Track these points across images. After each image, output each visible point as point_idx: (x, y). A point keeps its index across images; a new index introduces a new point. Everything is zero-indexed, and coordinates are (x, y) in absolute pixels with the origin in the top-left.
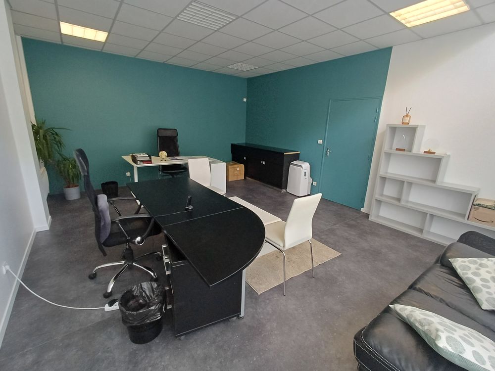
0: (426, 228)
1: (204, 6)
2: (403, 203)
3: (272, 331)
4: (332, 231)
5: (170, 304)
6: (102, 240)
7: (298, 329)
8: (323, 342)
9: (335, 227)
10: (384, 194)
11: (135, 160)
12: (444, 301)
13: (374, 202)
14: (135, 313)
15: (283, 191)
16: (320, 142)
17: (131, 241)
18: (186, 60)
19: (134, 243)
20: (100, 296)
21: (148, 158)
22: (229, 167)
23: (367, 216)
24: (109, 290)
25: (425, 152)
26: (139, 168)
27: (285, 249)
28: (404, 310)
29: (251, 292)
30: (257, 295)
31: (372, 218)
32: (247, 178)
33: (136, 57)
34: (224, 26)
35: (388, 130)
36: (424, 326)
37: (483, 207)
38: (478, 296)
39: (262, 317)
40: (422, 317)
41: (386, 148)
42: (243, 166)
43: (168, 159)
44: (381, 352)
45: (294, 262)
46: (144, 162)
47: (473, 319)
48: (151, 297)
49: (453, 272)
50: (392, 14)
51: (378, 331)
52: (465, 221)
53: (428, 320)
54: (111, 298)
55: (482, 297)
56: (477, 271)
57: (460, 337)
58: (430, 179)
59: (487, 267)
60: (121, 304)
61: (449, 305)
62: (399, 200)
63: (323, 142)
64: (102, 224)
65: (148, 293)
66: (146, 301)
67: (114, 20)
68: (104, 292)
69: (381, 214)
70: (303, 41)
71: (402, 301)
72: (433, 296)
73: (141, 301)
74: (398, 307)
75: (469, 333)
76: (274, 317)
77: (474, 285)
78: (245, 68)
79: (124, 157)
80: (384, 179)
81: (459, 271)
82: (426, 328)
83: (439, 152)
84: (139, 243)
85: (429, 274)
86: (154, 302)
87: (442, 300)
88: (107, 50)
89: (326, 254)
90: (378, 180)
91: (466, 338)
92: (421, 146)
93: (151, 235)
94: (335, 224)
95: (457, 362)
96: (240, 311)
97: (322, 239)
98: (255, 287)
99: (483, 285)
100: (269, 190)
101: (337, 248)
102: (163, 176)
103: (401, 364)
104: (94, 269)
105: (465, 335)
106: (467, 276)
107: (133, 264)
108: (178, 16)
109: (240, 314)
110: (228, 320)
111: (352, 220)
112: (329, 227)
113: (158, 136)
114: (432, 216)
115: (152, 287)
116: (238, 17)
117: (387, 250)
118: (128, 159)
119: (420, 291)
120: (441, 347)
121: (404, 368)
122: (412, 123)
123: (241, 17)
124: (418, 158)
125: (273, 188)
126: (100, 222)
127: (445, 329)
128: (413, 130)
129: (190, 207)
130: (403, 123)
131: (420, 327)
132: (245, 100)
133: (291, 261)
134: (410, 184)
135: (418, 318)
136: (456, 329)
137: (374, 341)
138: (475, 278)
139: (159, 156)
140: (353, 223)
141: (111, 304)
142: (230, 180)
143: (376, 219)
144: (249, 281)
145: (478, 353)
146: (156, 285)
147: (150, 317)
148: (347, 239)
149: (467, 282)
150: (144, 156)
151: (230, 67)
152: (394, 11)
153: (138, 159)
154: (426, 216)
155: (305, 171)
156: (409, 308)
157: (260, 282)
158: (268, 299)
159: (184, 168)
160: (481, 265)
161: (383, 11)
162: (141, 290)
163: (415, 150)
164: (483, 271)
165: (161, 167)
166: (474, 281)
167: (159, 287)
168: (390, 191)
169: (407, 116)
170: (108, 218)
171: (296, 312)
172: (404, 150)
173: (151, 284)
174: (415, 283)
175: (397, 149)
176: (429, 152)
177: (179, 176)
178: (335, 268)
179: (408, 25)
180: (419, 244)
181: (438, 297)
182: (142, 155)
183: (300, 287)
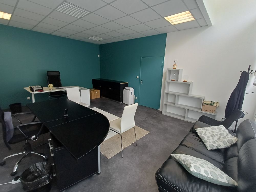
0: (186, 116)
1: (72, 5)
2: (176, 105)
3: (116, 178)
4: (145, 121)
5: (55, 174)
6: (8, 140)
7: (129, 174)
8: (142, 179)
9: (147, 119)
10: (168, 101)
11: (32, 89)
12: (194, 149)
13: (164, 106)
14: (31, 182)
15: (121, 103)
16: (138, 77)
17: (29, 138)
18: (63, 33)
19: (31, 140)
20: (8, 175)
21: (41, 88)
22: (92, 91)
23: (161, 112)
24: (15, 171)
25: (183, 81)
26: (35, 94)
27: (121, 133)
28: (177, 156)
29: (104, 158)
30: (108, 160)
31: (163, 113)
32: (102, 97)
33: (32, 30)
34: (84, 16)
35: (168, 71)
36: (185, 162)
37: (206, 104)
38: (206, 144)
39: (110, 171)
40: (184, 158)
41: (167, 80)
42: (99, 91)
43: (54, 88)
44: (167, 179)
45: (127, 139)
46: (38, 90)
47: (205, 155)
48: (43, 171)
49: (197, 135)
50: (165, 18)
51: (165, 169)
52: (201, 111)
53: (187, 159)
54: (16, 176)
55: (207, 144)
56: (205, 133)
57: (199, 164)
58: (186, 93)
59: (209, 131)
60: (21, 179)
61: (196, 150)
62: (174, 104)
63: (139, 77)
64: (7, 130)
65: (40, 169)
66: (39, 174)
67: (15, 7)
68: (11, 172)
69: (167, 111)
70: (126, 27)
71: (176, 151)
72: (189, 147)
73: (36, 174)
74: (174, 155)
75: (202, 162)
76: (117, 170)
77: (205, 139)
78: (97, 39)
79: (25, 88)
80: (167, 94)
81: (199, 134)
82: (186, 163)
83: (189, 81)
84: (34, 139)
85: (187, 137)
86: (44, 174)
87: (193, 149)
88: (11, 24)
89: (143, 133)
90: (165, 95)
91: (202, 164)
92: (181, 79)
93: (42, 134)
94: (147, 118)
95: (198, 177)
96: (98, 170)
97: (141, 125)
98: (106, 155)
99: (208, 139)
100: (114, 103)
101: (148, 129)
102: (52, 98)
103: (176, 183)
104: (3, 159)
105: (201, 163)
106: (202, 136)
107: (31, 152)
108: (56, 8)
109: (98, 172)
110: (91, 176)
111: (155, 115)
112: (144, 119)
113: (47, 75)
114: (188, 110)
115: (43, 165)
116: (91, 13)
117: (170, 128)
118: (28, 89)
119: (184, 145)
120: (192, 171)
121: (178, 184)
122: (177, 68)
123: (93, 12)
124: (181, 84)
125: (115, 102)
126: (5, 129)
127: (193, 162)
128: (178, 71)
129: (67, 115)
130: (173, 68)
131: (184, 163)
132: (99, 56)
133: (126, 138)
134: (178, 96)
135: (183, 159)
136: (198, 161)
137: (164, 174)
138: (205, 136)
139: (48, 87)
140: (155, 116)
141: (16, 179)
142: (92, 99)
143: (165, 114)
144: (103, 153)
145: (206, 171)
146: (46, 163)
147: (42, 183)
148: (152, 124)
149: (202, 138)
150: (39, 87)
151: (89, 38)
152: (166, 17)
153: (34, 89)
154: (186, 110)
155: (131, 92)
156: (179, 155)
157: (110, 152)
158: (114, 161)
159: (64, 93)
160: (207, 130)
161: (162, 17)
162: (36, 168)
163: (179, 81)
164: (207, 133)
165: (50, 93)
166: (204, 138)
167: (48, 164)
168: (170, 100)
169: (175, 65)
170: (12, 127)
171: (128, 165)
172: (175, 80)
173: (43, 163)
174: (182, 142)
175: (172, 80)
176: (185, 81)
177: (62, 98)
178: (147, 140)
179: (173, 24)
180: (183, 123)
181: (191, 147)
182: (37, 87)
183: (131, 152)
